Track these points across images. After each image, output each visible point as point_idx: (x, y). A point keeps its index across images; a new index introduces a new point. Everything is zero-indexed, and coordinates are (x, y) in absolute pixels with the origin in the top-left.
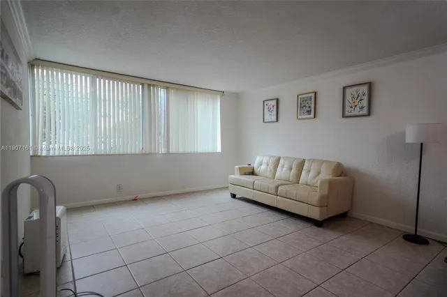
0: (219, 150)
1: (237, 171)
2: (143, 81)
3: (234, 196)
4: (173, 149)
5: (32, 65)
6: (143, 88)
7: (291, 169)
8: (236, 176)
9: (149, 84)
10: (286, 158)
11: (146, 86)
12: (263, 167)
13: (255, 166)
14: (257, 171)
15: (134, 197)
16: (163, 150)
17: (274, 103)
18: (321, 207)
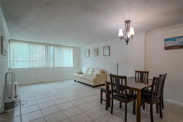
0: (72, 66)
1: (76, 73)
2: (45, 44)
3: (75, 81)
4: (56, 66)
5: (9, 41)
6: (45, 46)
7: (91, 72)
8: (76, 74)
9: (47, 45)
10: (90, 68)
11: (46, 46)
12: (85, 71)
13: (82, 71)
14: (83, 73)
15: (42, 82)
16: (52, 66)
17: (88, 51)
18: (94, 82)
